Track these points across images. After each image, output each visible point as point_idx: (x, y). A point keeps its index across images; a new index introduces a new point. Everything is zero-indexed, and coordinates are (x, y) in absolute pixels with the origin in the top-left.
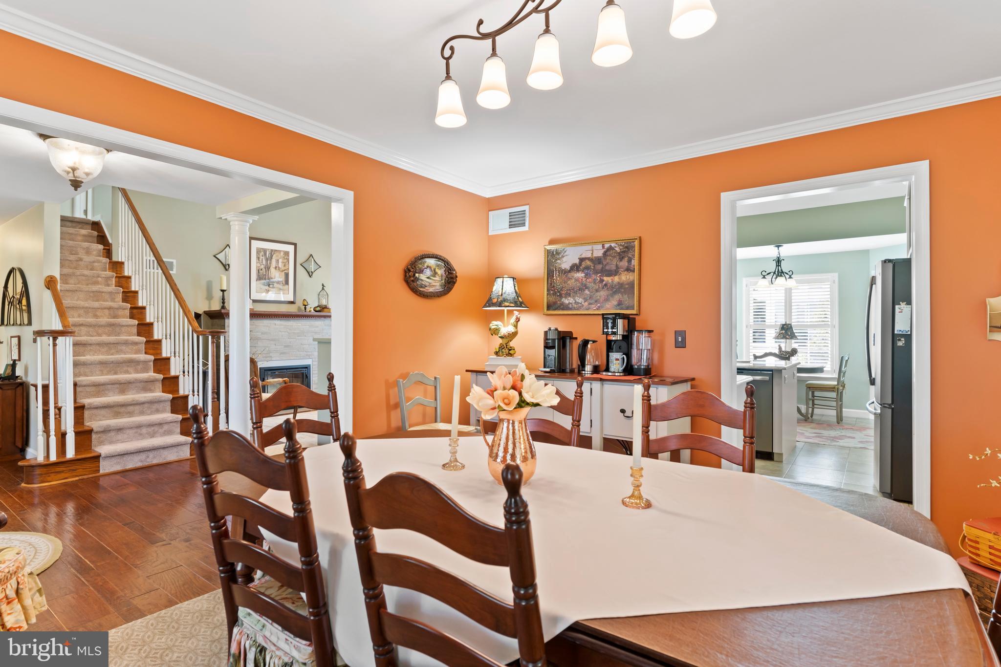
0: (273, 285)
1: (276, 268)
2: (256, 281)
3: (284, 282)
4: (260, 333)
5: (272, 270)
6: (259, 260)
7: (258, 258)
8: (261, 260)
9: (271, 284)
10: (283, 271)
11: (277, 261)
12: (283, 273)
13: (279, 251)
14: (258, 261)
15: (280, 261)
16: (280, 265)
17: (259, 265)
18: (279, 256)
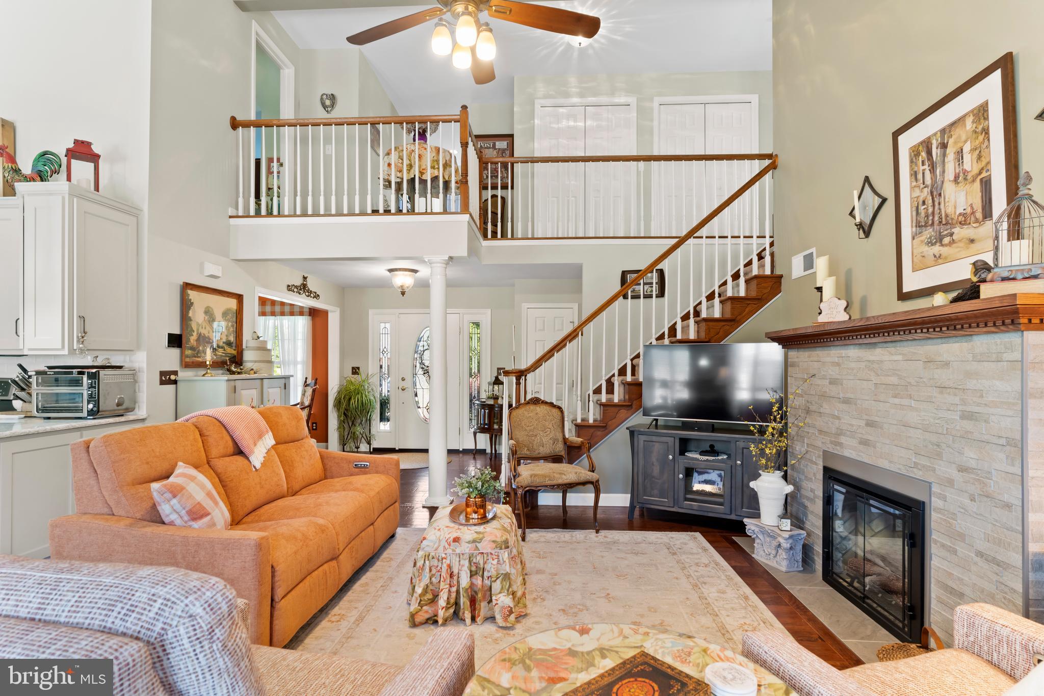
0: (951, 235)
1: (956, 178)
2: (913, 238)
3: (979, 215)
4: (828, 381)
5: (949, 189)
6: (916, 180)
7: (914, 175)
8: (920, 176)
9: (946, 235)
10: (974, 181)
11: (960, 154)
12: (977, 184)
13: (960, 121)
14: (914, 184)
15: (967, 148)
16: (969, 163)
17: (917, 193)
18: (964, 137)
